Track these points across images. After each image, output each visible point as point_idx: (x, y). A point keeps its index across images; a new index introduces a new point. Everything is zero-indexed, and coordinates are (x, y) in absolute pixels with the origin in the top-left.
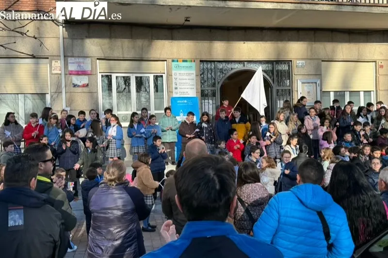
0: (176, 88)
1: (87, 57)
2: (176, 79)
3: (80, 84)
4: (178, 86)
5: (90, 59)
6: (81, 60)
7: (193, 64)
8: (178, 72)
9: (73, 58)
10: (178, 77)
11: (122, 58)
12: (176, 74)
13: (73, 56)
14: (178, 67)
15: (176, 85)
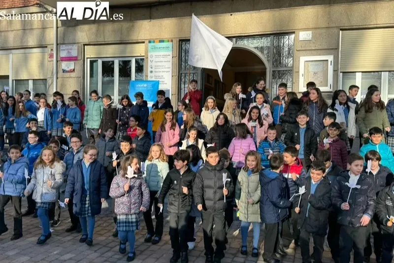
0: (151, 72)
1: (75, 43)
2: (151, 61)
3: (67, 70)
4: (153, 70)
5: (77, 45)
6: (70, 47)
7: (170, 44)
8: (154, 54)
9: (64, 46)
10: (154, 59)
11: (103, 43)
12: (152, 56)
13: (64, 44)
14: (155, 48)
15: (152, 68)
